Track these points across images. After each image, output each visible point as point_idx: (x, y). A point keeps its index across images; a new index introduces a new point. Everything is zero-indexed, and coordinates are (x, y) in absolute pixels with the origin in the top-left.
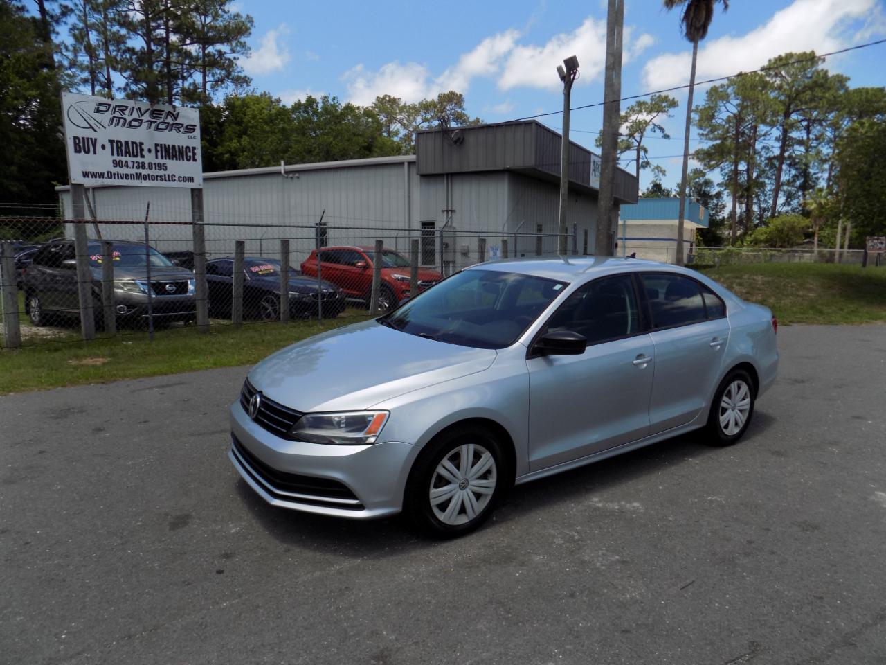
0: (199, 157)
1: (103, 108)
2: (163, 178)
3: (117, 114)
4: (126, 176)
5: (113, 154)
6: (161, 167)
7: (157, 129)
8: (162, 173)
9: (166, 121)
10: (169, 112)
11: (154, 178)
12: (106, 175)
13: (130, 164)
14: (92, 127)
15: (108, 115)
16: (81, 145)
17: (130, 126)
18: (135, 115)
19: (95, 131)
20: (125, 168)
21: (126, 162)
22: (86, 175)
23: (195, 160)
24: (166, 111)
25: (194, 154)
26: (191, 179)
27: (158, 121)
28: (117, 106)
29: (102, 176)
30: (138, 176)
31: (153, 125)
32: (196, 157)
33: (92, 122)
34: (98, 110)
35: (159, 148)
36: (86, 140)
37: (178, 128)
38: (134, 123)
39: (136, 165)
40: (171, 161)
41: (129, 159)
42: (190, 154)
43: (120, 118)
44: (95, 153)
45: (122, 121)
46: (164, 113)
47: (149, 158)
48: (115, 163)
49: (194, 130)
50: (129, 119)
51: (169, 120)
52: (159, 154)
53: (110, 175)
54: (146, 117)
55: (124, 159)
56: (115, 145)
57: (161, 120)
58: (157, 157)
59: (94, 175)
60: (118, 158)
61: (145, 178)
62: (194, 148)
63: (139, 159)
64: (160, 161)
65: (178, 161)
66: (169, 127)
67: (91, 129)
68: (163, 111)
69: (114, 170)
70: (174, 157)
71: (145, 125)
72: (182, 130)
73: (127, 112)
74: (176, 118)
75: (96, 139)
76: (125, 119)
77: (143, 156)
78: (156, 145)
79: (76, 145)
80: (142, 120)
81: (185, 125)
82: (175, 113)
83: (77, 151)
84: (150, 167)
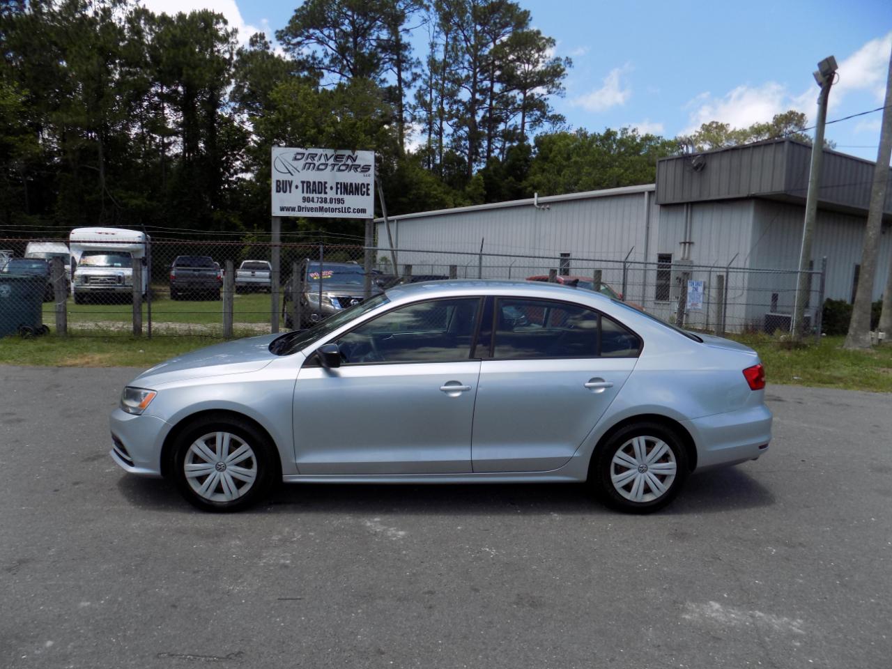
0: (372, 192)
1: (299, 157)
2: (340, 210)
3: (309, 161)
4: (311, 209)
5: (303, 192)
6: (340, 201)
7: (339, 170)
8: (340, 206)
9: (347, 163)
10: (349, 156)
11: (333, 210)
12: (297, 209)
13: (316, 200)
14: (290, 172)
15: (302, 162)
16: (281, 186)
17: (318, 169)
18: (323, 160)
19: (292, 175)
20: (311, 203)
21: (313, 198)
22: (282, 209)
23: (368, 194)
24: (347, 155)
25: (368, 189)
26: (364, 211)
27: (340, 164)
28: (309, 154)
29: (293, 209)
30: (321, 209)
31: (336, 168)
32: (369, 192)
33: (291, 169)
34: (295, 159)
35: (339, 186)
36: (285, 182)
37: (356, 169)
38: (321, 167)
39: (320, 200)
40: (348, 196)
41: (315, 195)
42: (365, 190)
43: (310, 164)
44: (290, 192)
45: (312, 165)
46: (345, 158)
47: (331, 194)
48: (305, 199)
49: (369, 169)
50: (317, 164)
51: (349, 162)
52: (339, 191)
53: (300, 209)
54: (331, 161)
55: (311, 196)
56: (305, 185)
57: (343, 163)
58: (337, 194)
59: (288, 209)
60: (306, 195)
61: (326, 210)
62: (368, 185)
63: (323, 196)
64: (339, 196)
65: (354, 196)
66: (348, 167)
67: (289, 174)
68: (344, 155)
69: (303, 205)
70: (351, 192)
71: (329, 168)
72: (359, 170)
73: (316, 158)
74: (355, 161)
75: (292, 182)
76: (314, 164)
77: (326, 193)
78: (337, 183)
79: (278, 186)
80: (327, 164)
81: (362, 165)
82: (354, 157)
83: (278, 191)
84: (331, 202)
